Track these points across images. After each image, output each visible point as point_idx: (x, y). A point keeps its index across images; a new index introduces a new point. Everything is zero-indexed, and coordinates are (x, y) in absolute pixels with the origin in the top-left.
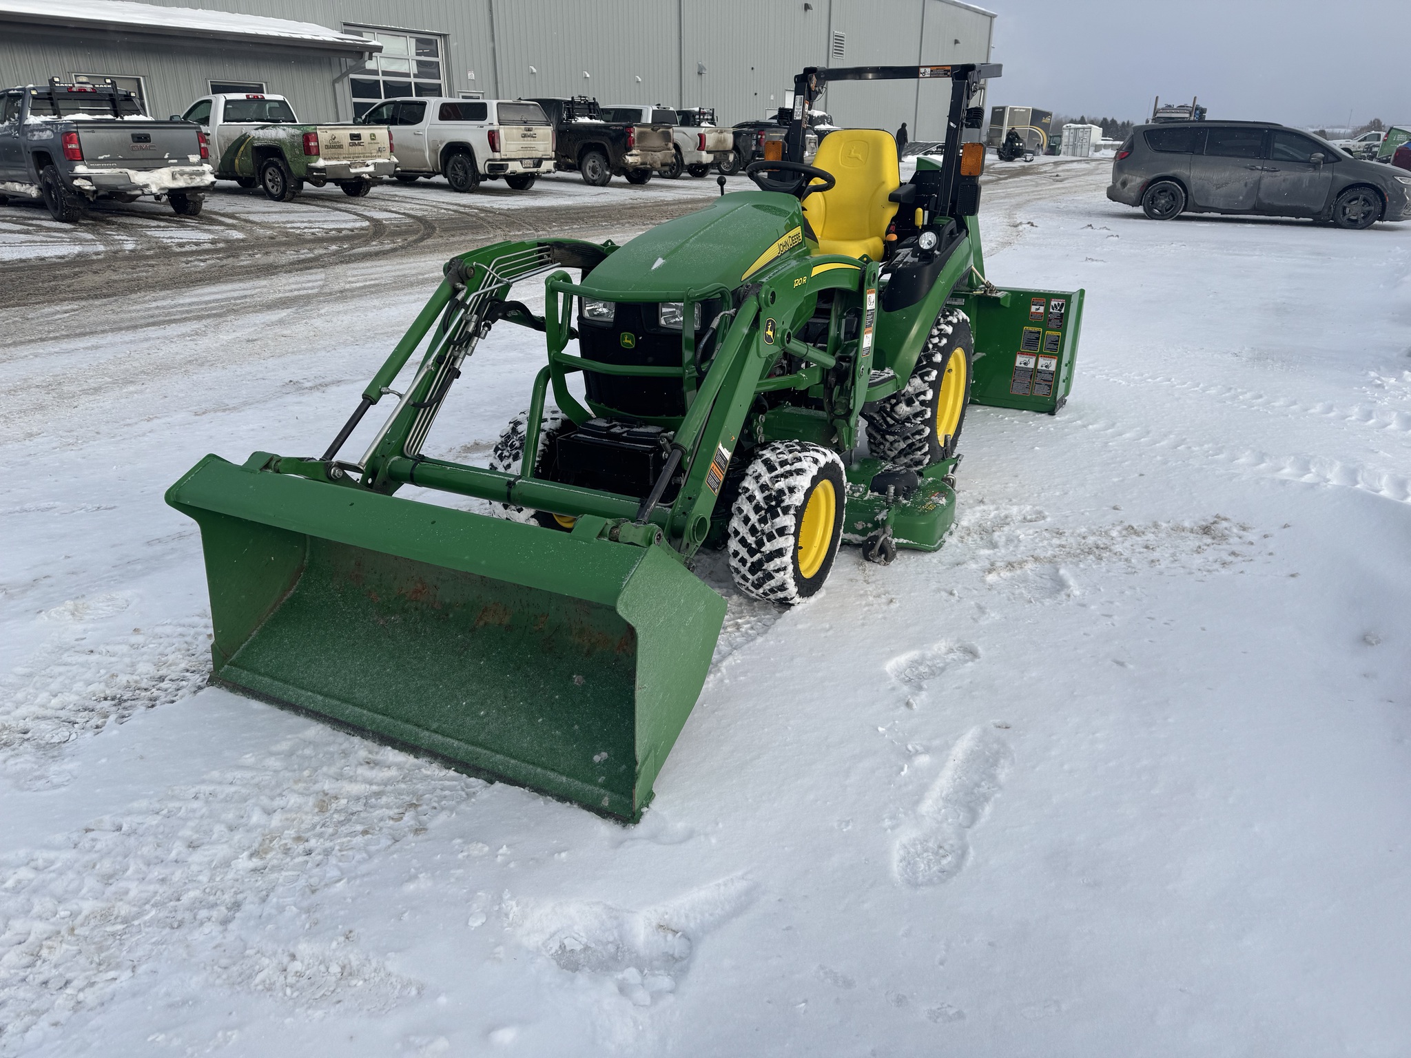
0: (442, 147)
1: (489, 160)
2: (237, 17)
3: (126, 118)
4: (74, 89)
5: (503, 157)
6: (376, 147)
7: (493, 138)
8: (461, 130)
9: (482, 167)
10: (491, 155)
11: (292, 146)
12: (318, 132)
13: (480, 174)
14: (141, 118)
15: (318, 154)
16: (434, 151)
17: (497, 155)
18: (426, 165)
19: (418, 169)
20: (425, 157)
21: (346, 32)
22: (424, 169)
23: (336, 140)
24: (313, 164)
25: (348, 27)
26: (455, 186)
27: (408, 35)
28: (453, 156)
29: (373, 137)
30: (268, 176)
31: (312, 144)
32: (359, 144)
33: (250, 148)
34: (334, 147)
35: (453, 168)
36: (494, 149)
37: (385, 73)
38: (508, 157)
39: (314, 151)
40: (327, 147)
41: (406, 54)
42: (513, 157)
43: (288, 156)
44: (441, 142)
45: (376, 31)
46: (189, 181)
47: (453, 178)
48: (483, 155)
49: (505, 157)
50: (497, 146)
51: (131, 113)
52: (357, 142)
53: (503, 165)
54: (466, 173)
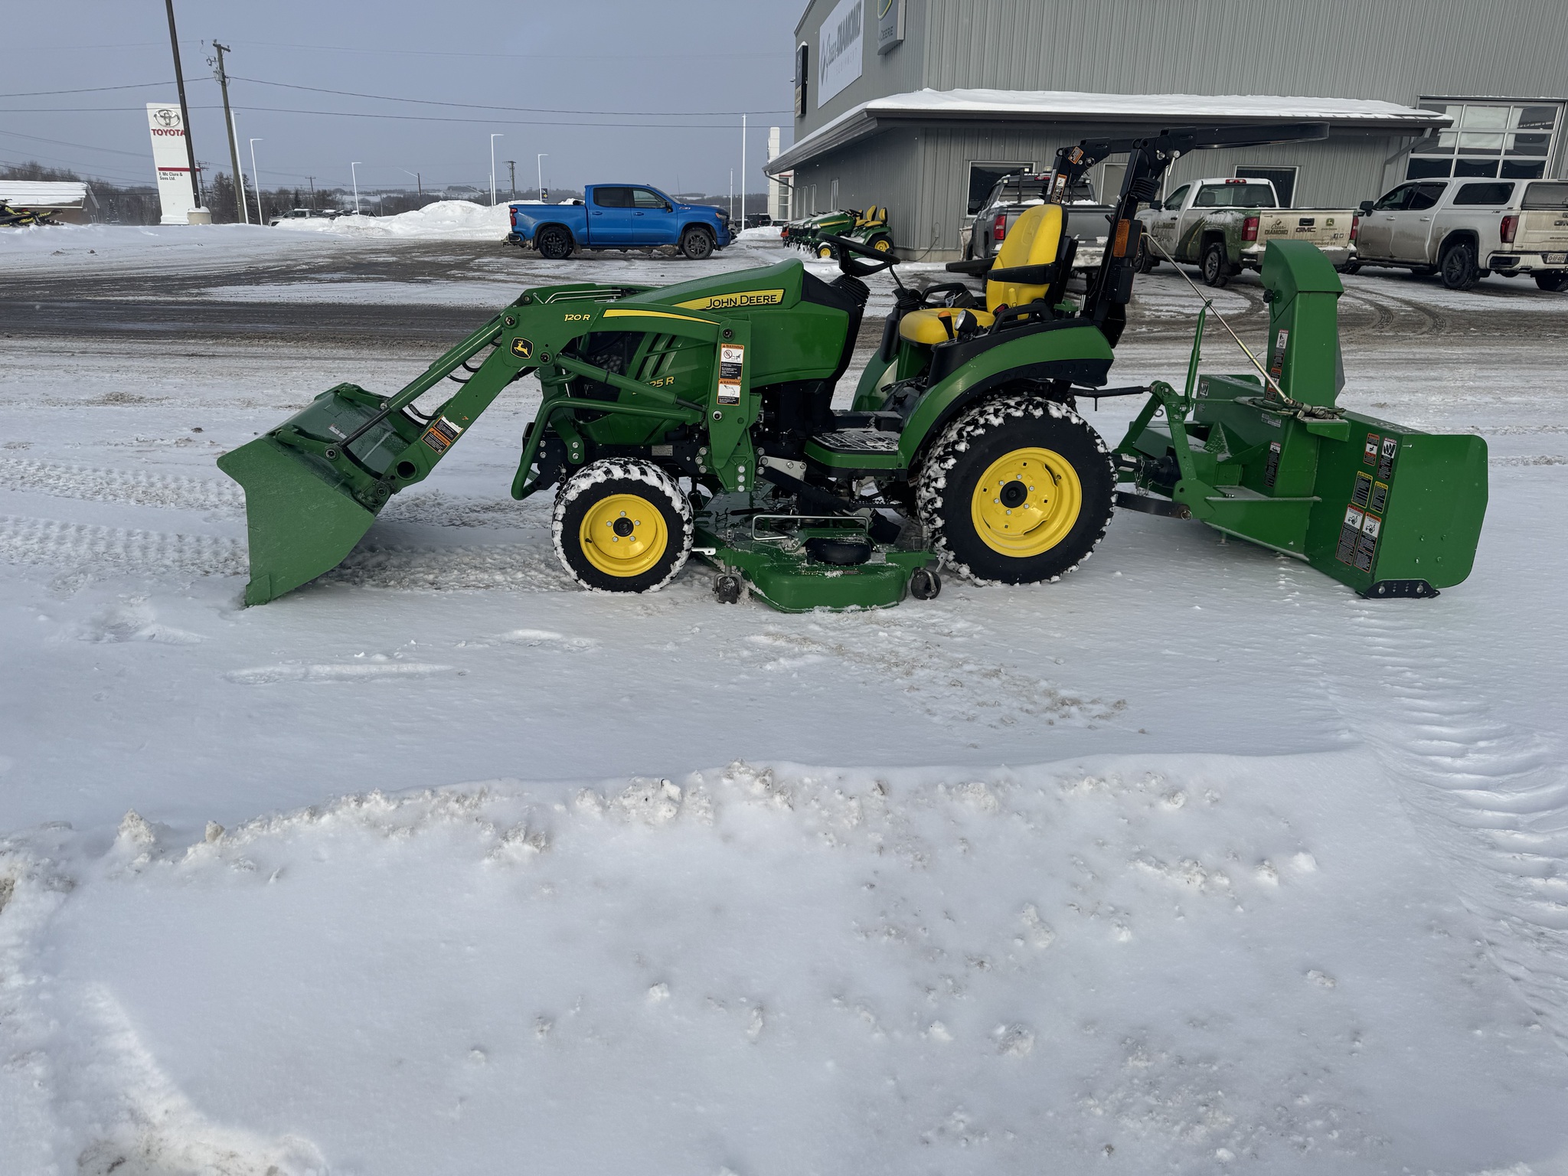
0: (1445, 235)
1: (1494, 252)
2: (1289, 100)
3: (1075, 203)
4: (1040, 178)
5: (1515, 249)
6: (1332, 233)
7: (1507, 227)
8: (1473, 215)
9: (1483, 260)
10: (1498, 245)
11: (1234, 231)
12: (1262, 217)
13: (1479, 269)
14: (1090, 202)
15: (1254, 240)
16: (1435, 240)
17: (1507, 247)
18: (1424, 257)
19: (1414, 260)
20: (1424, 246)
21: (1422, 107)
22: (1421, 261)
23: (1281, 225)
24: (1245, 250)
25: (1425, 101)
26: (1447, 281)
27: (1512, 105)
28: (1454, 246)
29: (1330, 222)
30: (1209, 261)
31: (1251, 229)
32: (1309, 230)
33: (1201, 232)
34: (1276, 233)
35: (1451, 260)
36: (1504, 238)
37: (1462, 151)
38: (1524, 249)
39: (1251, 236)
40: (1267, 232)
41: (1504, 127)
42: (1533, 249)
43: (1228, 241)
44: (1446, 230)
45: (1465, 103)
46: (1089, 261)
47: (1448, 272)
48: (1488, 245)
49: (1520, 249)
50: (1510, 236)
51: (1082, 197)
52: (1306, 227)
53: (1511, 258)
54: (1463, 267)
